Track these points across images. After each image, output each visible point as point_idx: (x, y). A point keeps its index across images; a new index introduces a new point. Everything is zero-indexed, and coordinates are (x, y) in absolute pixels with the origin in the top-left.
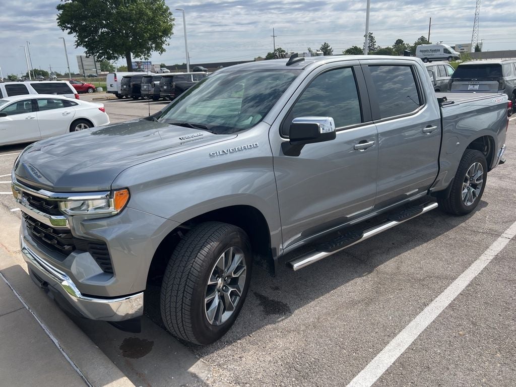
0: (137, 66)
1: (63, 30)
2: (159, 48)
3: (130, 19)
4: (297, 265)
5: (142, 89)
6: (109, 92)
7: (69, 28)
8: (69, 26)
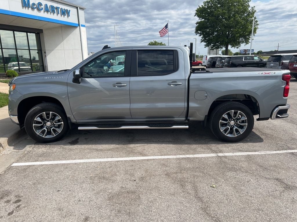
0: (244, 52)
1: (196, 34)
2: (247, 42)
3: (232, 27)
4: (79, 128)
5: (216, 64)
6: (203, 66)
7: (199, 33)
8: (200, 32)
